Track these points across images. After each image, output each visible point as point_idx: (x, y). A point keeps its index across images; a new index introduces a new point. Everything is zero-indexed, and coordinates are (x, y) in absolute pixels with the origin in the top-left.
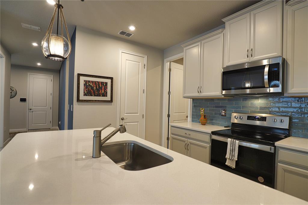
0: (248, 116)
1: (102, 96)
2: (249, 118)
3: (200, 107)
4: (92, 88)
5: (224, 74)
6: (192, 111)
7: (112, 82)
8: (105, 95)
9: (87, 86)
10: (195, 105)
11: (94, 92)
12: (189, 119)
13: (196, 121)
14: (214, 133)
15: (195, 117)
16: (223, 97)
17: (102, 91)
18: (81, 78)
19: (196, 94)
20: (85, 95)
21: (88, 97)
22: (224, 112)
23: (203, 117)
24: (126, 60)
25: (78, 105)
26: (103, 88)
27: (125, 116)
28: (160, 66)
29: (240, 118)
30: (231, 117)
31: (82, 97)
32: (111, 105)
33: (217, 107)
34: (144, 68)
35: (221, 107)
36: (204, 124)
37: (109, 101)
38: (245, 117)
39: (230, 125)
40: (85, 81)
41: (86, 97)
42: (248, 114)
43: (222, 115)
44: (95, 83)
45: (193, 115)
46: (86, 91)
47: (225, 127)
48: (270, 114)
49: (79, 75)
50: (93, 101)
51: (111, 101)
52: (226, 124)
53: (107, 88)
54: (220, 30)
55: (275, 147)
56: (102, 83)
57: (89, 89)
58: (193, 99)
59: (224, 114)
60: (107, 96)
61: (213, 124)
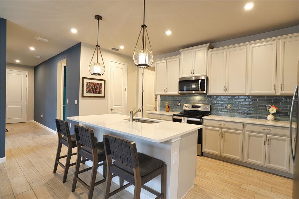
0: (192, 106)
1: (98, 93)
2: (193, 106)
3: (165, 101)
4: (92, 88)
5: (180, 82)
6: (160, 104)
7: (105, 83)
8: (100, 92)
9: (88, 86)
10: (162, 99)
11: (93, 91)
12: (158, 108)
13: (163, 110)
14: (174, 115)
15: (162, 107)
16: (179, 95)
17: (98, 90)
18: (85, 80)
19: (163, 93)
20: (87, 92)
21: (89, 94)
22: (179, 103)
23: (167, 107)
24: (114, 67)
25: (83, 100)
26: (99, 88)
27: (113, 107)
28: (136, 71)
29: (188, 107)
30: (183, 107)
31: (85, 94)
32: (104, 100)
33: (175, 101)
34: (126, 73)
35: (178, 100)
36: (168, 111)
37: (103, 97)
38: (190, 106)
39: (183, 111)
40: (87, 83)
41: (87, 94)
42: (192, 104)
43: (179, 106)
44: (93, 84)
45: (160, 106)
46: (88, 89)
47: (180, 112)
48: (202, 104)
49: (83, 78)
50: (92, 97)
51: (104, 97)
52: (181, 111)
53: (101, 87)
54: (178, 56)
55: (202, 119)
56: (98, 84)
57: (90, 88)
58: (161, 96)
59: (179, 105)
60: (101, 93)
61: (173, 111)
